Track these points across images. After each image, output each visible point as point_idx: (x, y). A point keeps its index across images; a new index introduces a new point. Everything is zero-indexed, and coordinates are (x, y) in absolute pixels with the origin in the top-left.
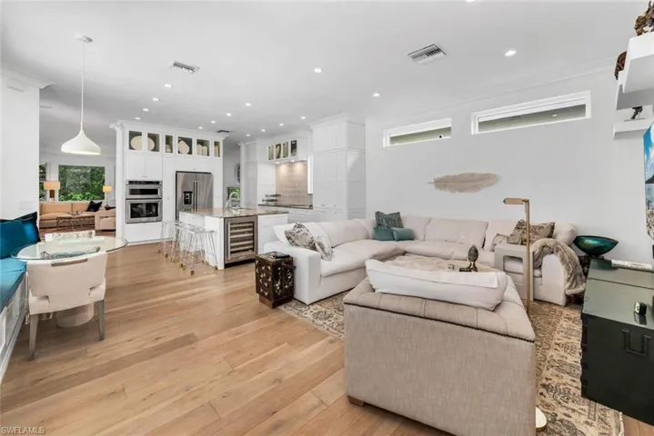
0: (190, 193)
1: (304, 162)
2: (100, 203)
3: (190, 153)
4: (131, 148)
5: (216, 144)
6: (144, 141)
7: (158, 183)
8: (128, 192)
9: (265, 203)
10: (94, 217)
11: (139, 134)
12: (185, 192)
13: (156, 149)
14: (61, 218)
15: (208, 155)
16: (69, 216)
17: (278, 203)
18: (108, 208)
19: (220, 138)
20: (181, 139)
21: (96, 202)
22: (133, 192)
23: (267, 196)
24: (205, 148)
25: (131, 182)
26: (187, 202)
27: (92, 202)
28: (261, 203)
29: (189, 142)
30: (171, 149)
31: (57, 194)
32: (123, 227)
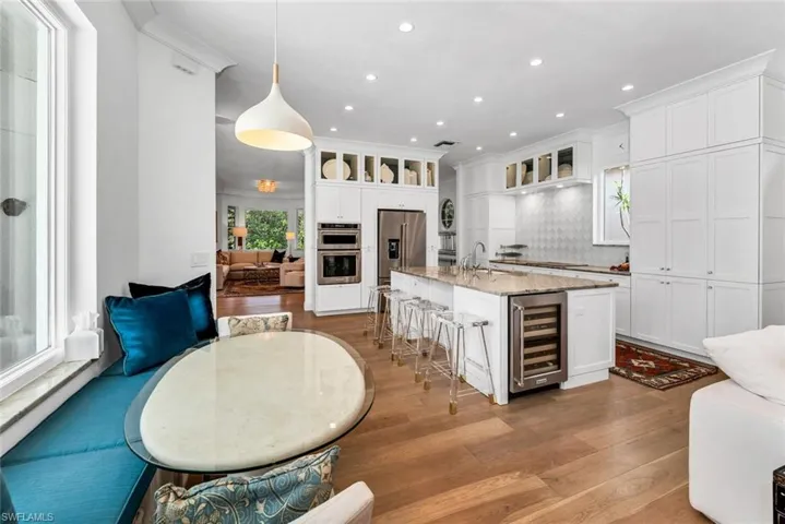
0: (397, 241)
1: (585, 187)
2: (284, 253)
3: (396, 181)
4: (323, 177)
5: (430, 166)
6: (338, 165)
7: (355, 226)
8: (321, 239)
9: (500, 258)
10: (278, 269)
11: (333, 156)
12: (391, 241)
13: (353, 177)
14: (248, 270)
15: (419, 184)
16: (254, 267)
17: (522, 259)
18: (292, 260)
19: (435, 157)
20: (384, 161)
21: (280, 251)
22: (327, 239)
23: (502, 247)
24: (414, 173)
25: (324, 226)
26: (393, 255)
27: (276, 251)
28: (495, 258)
29: (392, 165)
30: (372, 177)
31: (244, 242)
32: (314, 290)
